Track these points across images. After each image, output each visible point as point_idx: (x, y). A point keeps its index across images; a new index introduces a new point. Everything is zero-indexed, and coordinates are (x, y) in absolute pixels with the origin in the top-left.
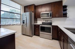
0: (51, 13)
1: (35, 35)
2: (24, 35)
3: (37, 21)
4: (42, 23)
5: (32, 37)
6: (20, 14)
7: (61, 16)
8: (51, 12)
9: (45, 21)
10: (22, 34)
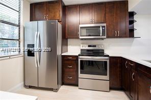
0: (104, 27)
1: (63, 84)
2: (30, 87)
3: (67, 45)
4: (81, 50)
5: (56, 90)
6: (19, 26)
7: (126, 34)
8: (105, 25)
9: (89, 46)
10: (25, 86)
